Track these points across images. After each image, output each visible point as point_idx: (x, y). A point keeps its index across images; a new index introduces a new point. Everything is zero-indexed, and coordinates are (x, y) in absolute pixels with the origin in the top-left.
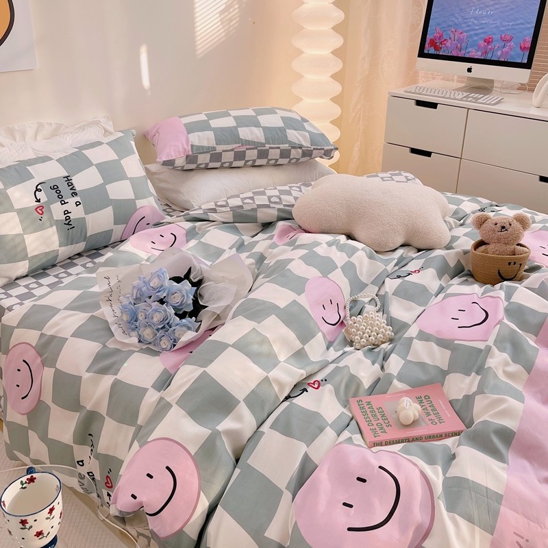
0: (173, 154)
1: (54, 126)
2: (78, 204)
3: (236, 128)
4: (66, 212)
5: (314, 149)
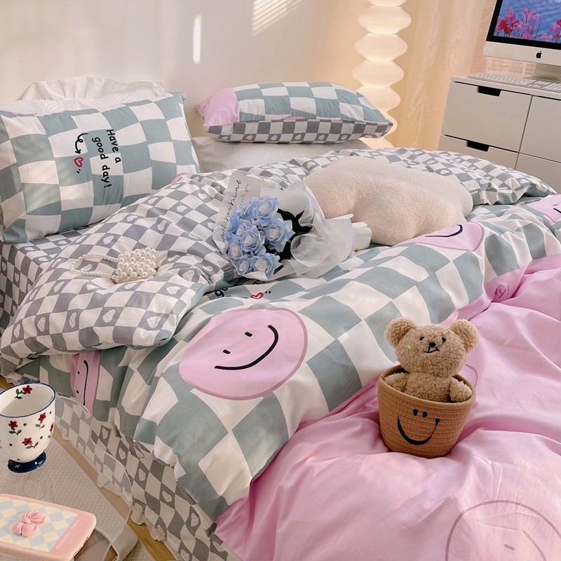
0: (220, 120)
2: (118, 160)
3: (288, 97)
4: (105, 168)
5: (368, 124)
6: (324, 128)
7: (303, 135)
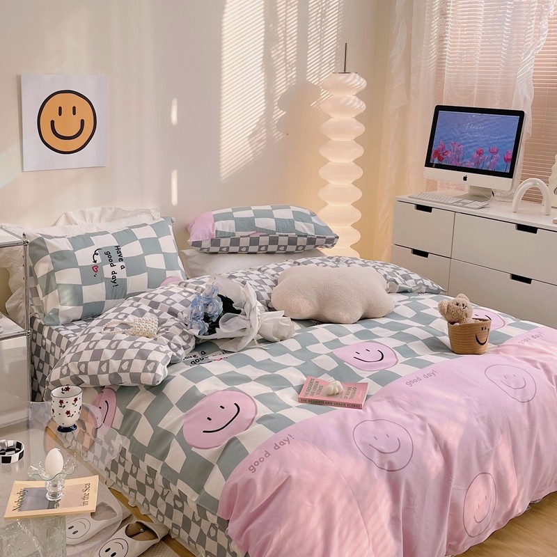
0: (201, 237)
1: (113, 210)
2: (122, 267)
3: (253, 218)
4: (114, 273)
5: (318, 237)
6: (283, 241)
7: (267, 247)
